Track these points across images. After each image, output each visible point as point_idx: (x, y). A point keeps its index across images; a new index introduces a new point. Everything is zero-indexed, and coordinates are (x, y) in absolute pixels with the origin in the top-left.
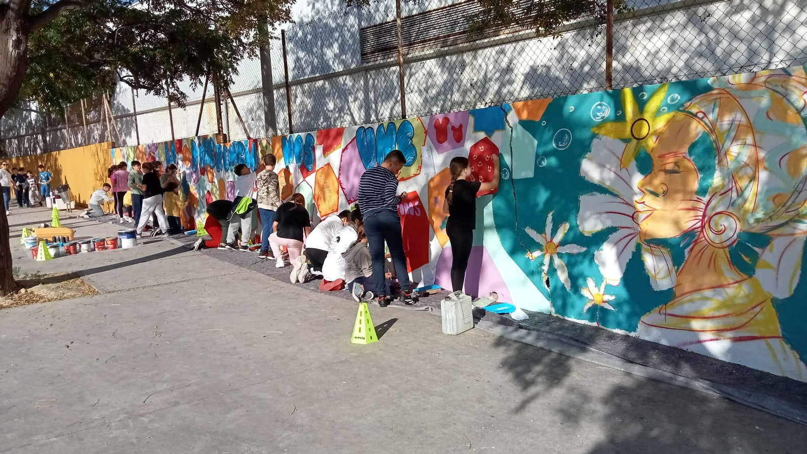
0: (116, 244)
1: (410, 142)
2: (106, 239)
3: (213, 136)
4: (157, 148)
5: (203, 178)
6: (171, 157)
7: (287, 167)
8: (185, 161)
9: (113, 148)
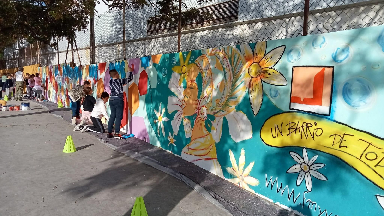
0: (19, 108)
1: (124, 70)
2: (15, 106)
3: (69, 63)
4: (52, 68)
5: (66, 82)
6: (56, 72)
7: (90, 79)
8: (61, 74)
9: (40, 67)
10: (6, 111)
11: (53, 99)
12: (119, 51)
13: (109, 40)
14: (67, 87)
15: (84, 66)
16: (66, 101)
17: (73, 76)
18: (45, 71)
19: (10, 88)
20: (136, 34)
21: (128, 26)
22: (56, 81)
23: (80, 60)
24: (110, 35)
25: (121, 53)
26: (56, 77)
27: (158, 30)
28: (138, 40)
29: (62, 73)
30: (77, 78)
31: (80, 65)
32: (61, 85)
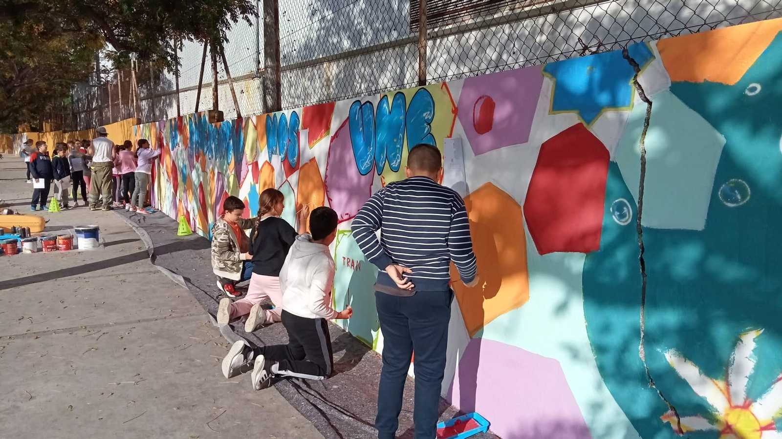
0: (70, 243)
1: (426, 129)
2: (58, 237)
3: (207, 113)
4: (165, 126)
5: (198, 165)
6: (174, 138)
7: (270, 159)
8: (185, 143)
9: (137, 124)
10: (33, 252)
11: (166, 207)
12: (328, 80)
13: (303, 53)
14: (201, 179)
15: (249, 118)
16: (198, 217)
17: (218, 149)
18: (147, 135)
19: (63, 179)
20: (376, 32)
21: (356, 10)
22: (174, 163)
23: (236, 102)
24: (306, 39)
25: (333, 83)
26: (173, 150)
27: (443, 14)
28: (384, 47)
29: (189, 141)
30: (227, 155)
31: (236, 116)
32: (187, 171)
